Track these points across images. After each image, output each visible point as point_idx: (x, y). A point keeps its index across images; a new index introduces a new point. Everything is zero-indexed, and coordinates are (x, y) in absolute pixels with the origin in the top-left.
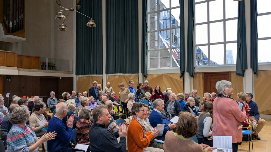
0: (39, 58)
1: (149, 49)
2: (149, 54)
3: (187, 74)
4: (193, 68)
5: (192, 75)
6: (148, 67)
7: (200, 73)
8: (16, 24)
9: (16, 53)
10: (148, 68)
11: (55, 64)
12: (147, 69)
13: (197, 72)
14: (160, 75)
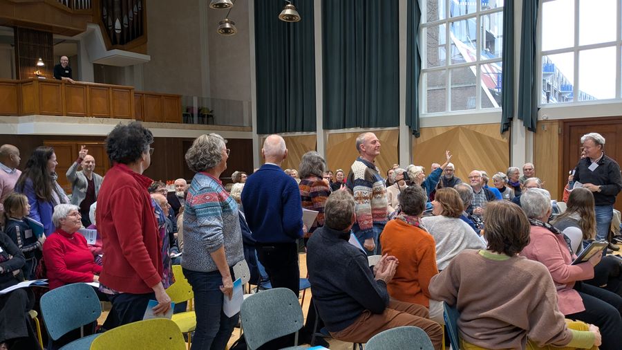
0: (178, 97)
1: (424, 66)
2: (424, 78)
3: (518, 125)
4: (535, 109)
5: (533, 126)
6: (423, 111)
7: (552, 122)
8: (128, 25)
9: (133, 89)
10: (423, 113)
11: (211, 112)
12: (420, 116)
13: (545, 118)
14: (451, 128)
